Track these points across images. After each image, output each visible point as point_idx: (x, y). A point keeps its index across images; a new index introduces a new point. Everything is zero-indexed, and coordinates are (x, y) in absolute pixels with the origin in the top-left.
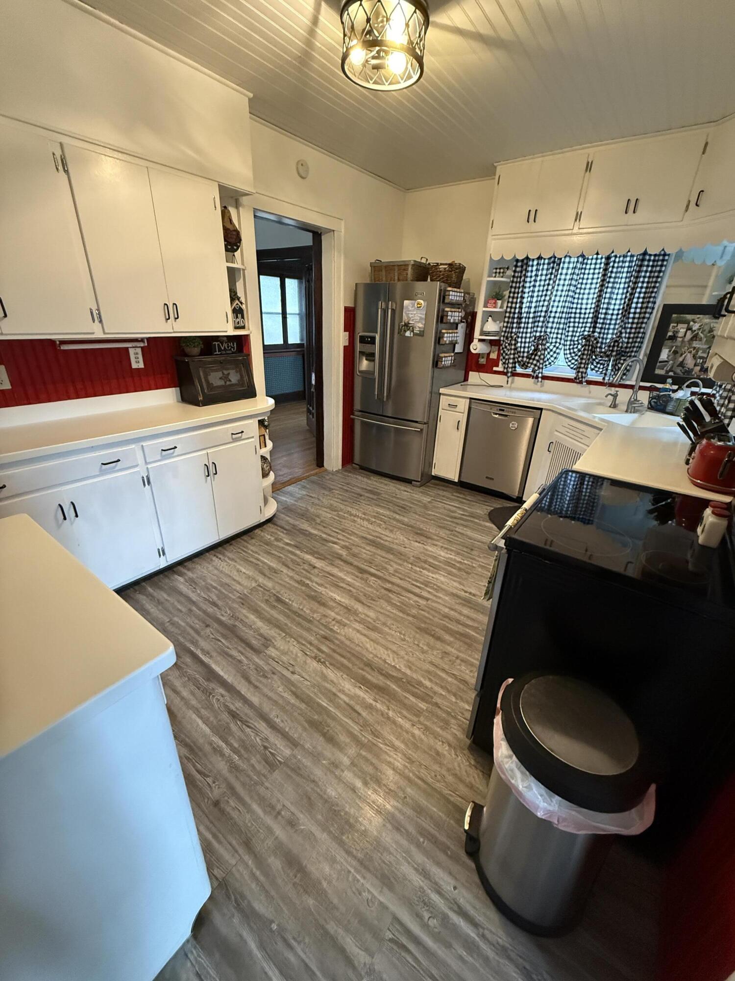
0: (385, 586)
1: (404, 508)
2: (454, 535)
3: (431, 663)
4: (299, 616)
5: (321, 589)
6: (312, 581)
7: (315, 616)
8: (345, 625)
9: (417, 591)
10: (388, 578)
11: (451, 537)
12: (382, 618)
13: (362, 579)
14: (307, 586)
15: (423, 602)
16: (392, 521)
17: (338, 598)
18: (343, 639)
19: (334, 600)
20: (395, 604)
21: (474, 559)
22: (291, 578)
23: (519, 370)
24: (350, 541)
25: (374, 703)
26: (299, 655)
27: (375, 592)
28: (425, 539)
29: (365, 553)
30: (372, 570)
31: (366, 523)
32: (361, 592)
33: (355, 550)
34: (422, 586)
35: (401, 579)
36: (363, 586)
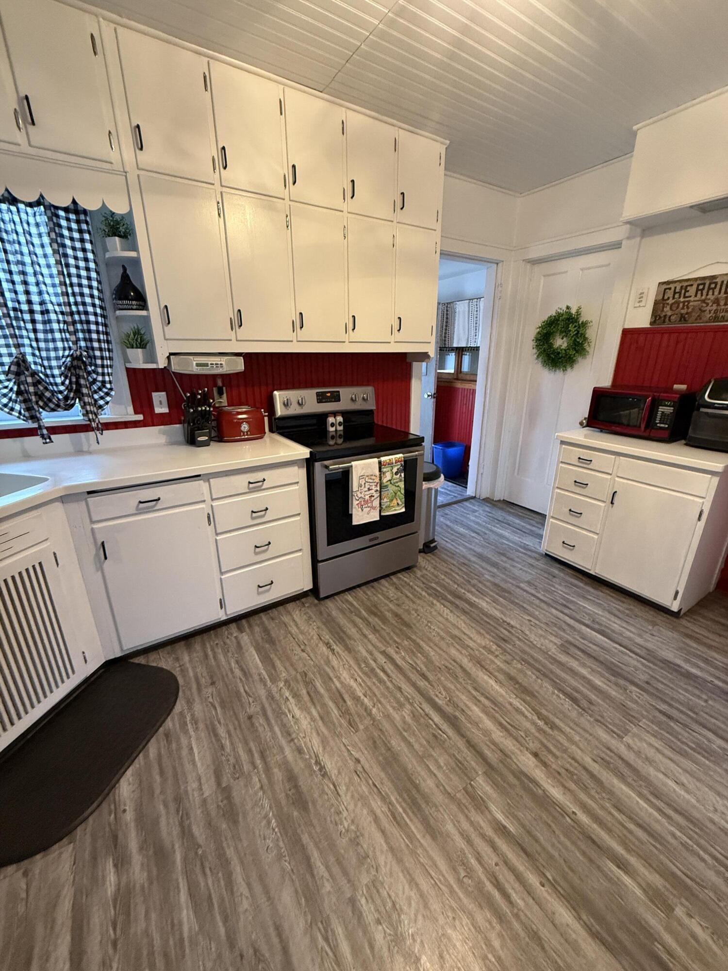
0: (427, 684)
2: (237, 771)
4: (539, 670)
5: (517, 703)
6: (534, 723)
7: (519, 666)
8: (484, 647)
9: (389, 667)
10: (418, 698)
11: (246, 768)
12: (443, 644)
13: (456, 706)
14: (540, 716)
15: (391, 651)
17: (492, 682)
18: (488, 636)
19: (497, 681)
20: (423, 656)
21: (270, 696)
22: (570, 740)
25: (465, 592)
27: (442, 678)
30: (437, 718)
32: (460, 683)
34: (378, 671)
35: (400, 689)
36: (457, 693)
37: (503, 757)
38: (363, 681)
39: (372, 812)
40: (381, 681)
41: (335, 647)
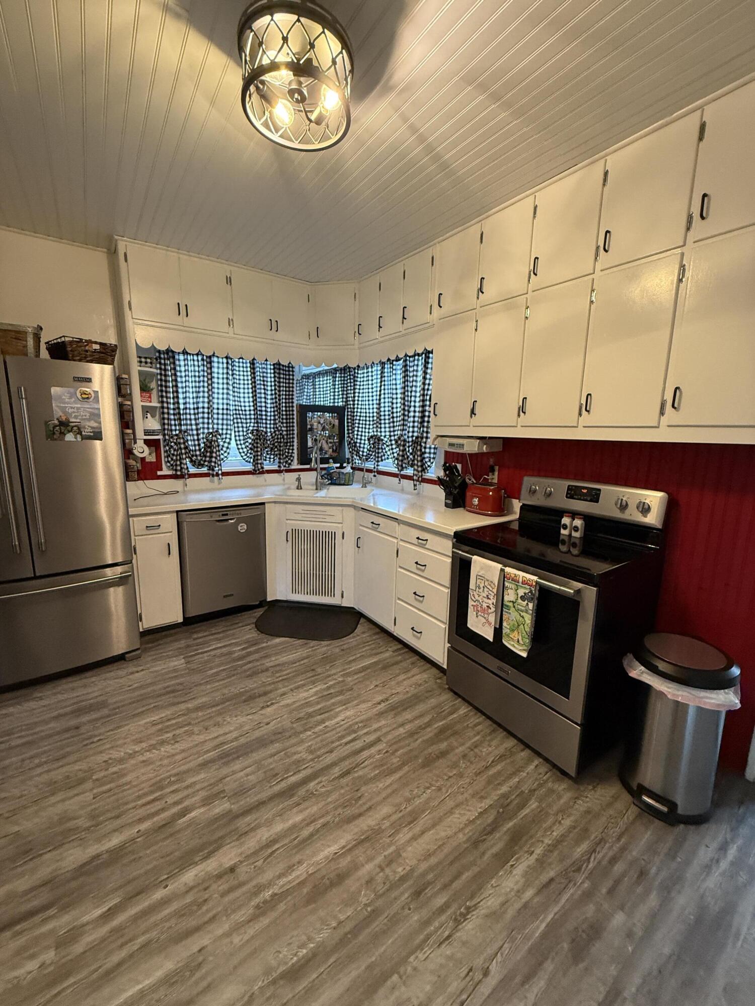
0: (336, 775)
1: (173, 691)
2: (277, 672)
3: (478, 774)
4: (355, 931)
5: (300, 872)
6: (270, 884)
7: (364, 900)
8: (398, 854)
9: (359, 744)
10: (319, 766)
11: (278, 675)
12: (397, 799)
13: (304, 799)
14: (277, 898)
15: (381, 746)
16: (194, 715)
17: (334, 848)
18: (424, 866)
19: (336, 857)
20: (376, 775)
21: (329, 676)
22: (237, 928)
23: (193, 470)
24: (198, 787)
25: (535, 856)
26: (448, 952)
27: (342, 791)
28: (264, 698)
29: (247, 775)
30: (293, 779)
31: (167, 749)
32: (336, 808)
33: (230, 785)
34: (354, 736)
35: (331, 751)
36: (323, 803)
37: (240, 833)
38: (342, 725)
39: (231, 732)
40: (343, 737)
41: (383, 704)
